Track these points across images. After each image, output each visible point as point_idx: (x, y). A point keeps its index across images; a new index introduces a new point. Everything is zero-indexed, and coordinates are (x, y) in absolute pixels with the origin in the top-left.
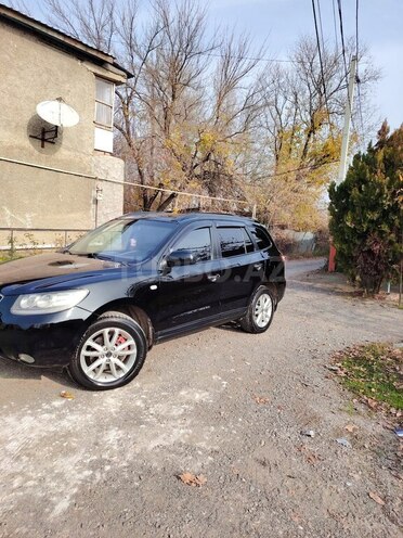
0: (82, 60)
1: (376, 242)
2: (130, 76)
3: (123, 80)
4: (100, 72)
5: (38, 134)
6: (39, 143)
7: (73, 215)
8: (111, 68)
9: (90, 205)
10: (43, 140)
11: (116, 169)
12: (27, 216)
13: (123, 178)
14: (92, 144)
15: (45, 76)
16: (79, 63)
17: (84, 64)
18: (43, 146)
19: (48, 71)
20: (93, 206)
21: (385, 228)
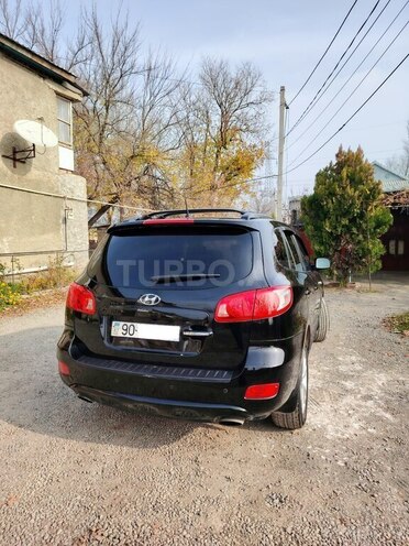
0: (44, 78)
1: (348, 243)
2: (85, 94)
3: (80, 98)
4: (60, 90)
5: (10, 154)
6: (11, 162)
7: (45, 236)
8: (69, 86)
9: (59, 225)
10: (15, 160)
11: (79, 187)
12: (5, 240)
13: (86, 196)
14: (58, 163)
15: (13, 93)
16: (41, 80)
17: (46, 82)
18: (15, 167)
19: (15, 88)
20: (63, 226)
21: (354, 230)
